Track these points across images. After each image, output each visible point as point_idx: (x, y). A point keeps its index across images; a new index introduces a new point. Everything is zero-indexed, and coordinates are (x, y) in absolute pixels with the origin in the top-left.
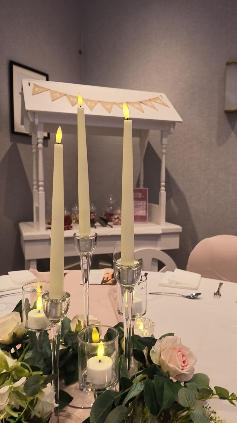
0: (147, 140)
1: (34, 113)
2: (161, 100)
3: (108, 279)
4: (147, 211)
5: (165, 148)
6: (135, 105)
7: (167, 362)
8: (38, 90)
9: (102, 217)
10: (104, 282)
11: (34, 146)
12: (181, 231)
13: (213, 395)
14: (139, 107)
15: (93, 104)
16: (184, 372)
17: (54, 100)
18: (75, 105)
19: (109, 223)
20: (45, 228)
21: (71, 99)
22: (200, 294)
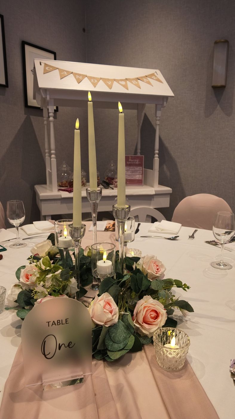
0: (144, 112)
1: (46, 90)
2: (156, 77)
3: (110, 228)
4: (143, 175)
5: (159, 120)
6: (132, 81)
7: (147, 269)
8: (48, 69)
9: (105, 180)
10: (107, 229)
11: (45, 119)
12: (171, 192)
13: (173, 285)
14: (136, 83)
15: (96, 81)
16: (157, 275)
17: (63, 78)
18: (81, 82)
19: (111, 186)
20: (57, 190)
21: (77, 76)
22: (178, 236)
